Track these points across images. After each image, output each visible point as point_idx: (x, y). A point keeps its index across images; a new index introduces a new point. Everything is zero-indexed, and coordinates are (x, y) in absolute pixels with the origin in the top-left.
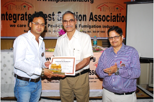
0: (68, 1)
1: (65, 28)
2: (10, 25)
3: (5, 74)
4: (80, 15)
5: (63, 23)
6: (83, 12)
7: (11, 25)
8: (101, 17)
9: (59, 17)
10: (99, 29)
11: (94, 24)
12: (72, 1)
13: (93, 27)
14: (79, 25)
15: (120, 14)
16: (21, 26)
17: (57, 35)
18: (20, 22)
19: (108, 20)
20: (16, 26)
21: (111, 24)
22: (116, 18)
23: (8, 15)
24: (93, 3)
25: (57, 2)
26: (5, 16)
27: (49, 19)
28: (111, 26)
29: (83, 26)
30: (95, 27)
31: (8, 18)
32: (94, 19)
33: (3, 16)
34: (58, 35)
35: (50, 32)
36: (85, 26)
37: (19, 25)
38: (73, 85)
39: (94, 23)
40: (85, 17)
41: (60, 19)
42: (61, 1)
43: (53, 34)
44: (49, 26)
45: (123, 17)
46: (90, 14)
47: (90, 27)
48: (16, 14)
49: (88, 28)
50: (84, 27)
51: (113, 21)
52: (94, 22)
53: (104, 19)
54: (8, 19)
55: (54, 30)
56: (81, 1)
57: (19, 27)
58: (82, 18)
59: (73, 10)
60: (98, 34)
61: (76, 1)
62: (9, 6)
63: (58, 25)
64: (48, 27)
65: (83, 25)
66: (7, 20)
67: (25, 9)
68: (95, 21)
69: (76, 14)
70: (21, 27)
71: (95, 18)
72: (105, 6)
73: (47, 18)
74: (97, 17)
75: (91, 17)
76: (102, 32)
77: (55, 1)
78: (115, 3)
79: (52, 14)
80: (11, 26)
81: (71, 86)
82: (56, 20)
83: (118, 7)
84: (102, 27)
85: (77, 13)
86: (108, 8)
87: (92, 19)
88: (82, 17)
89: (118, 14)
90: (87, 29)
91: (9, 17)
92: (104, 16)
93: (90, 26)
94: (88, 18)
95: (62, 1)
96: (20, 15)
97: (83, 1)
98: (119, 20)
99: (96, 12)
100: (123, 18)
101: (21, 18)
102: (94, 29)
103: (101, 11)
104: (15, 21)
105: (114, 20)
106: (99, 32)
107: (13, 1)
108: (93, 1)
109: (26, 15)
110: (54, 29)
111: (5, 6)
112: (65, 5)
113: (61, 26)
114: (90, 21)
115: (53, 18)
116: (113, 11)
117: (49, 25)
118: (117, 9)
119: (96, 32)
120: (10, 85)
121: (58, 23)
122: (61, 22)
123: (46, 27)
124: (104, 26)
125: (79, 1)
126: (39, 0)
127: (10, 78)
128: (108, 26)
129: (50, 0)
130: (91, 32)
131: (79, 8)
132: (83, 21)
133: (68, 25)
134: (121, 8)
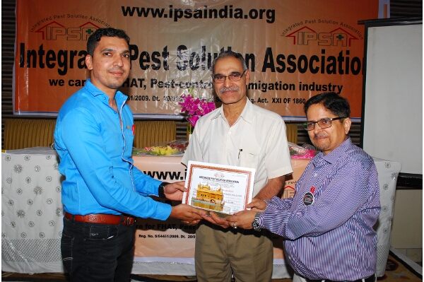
0: (206, 17)
2: (50, 80)
5: (213, 81)
6: (245, 47)
7: (54, 81)
8: (296, 61)
9: (181, 61)
10: (288, 94)
11: (275, 79)
12: (216, 17)
13: (273, 86)
15: (348, 52)
16: (79, 83)
17: (175, 109)
18: (75, 73)
19: (314, 68)
20: (66, 83)
21: (322, 79)
22: (337, 63)
23: (46, 53)
24: (273, 21)
25: (176, 20)
26: (38, 56)
27: (153, 65)
28: (323, 87)
30: (278, 87)
31: (44, 61)
32: (276, 65)
33: (32, 57)
34: (176, 107)
35: (157, 102)
36: (251, 86)
37: (73, 81)
38: (229, 247)
39: (277, 77)
40: (250, 61)
41: (183, 66)
42: (186, 17)
43: (165, 107)
44: (154, 85)
45: (356, 59)
46: (264, 53)
47: (264, 87)
48: (66, 52)
49: (260, 91)
50: (250, 88)
51: (329, 72)
52: (275, 75)
53: (303, 67)
54: (46, 66)
55: (166, 95)
56: (241, 17)
57: (73, 85)
59: (219, 42)
60: (286, 106)
61: (228, 16)
62: (49, 29)
63: (176, 82)
64: (152, 86)
66: (42, 66)
68: (280, 71)
70: (80, 85)
71: (279, 62)
72: (305, 30)
73: (148, 61)
74: (285, 61)
75: (269, 61)
76: (297, 101)
77: (171, 16)
78: (334, 23)
79: (161, 51)
80: (51, 84)
81: (224, 247)
82: (172, 68)
83: (343, 32)
84: (297, 87)
85: (229, 48)
86: (315, 35)
87: (271, 66)
89: (341, 54)
90: (256, 94)
91: (48, 59)
92: (303, 57)
93: (264, 84)
94: (259, 63)
95: (188, 16)
96: (78, 53)
97: (246, 17)
98: (344, 68)
99: (282, 48)
100: (356, 64)
101: (80, 61)
102: (276, 94)
103: (295, 43)
104: (62, 69)
105: (331, 68)
106: (289, 100)
107: (59, 17)
108: (273, 17)
110: (166, 91)
111: (37, 29)
112: (197, 27)
113: (187, 84)
114: (264, 70)
115: (165, 63)
116: (329, 43)
117: (153, 82)
118: (340, 37)
119: (282, 101)
120: (51, 242)
121: (178, 76)
122: (185, 73)
123: (145, 86)
124: (302, 84)
125: (236, 17)
126: (128, 14)
127: (52, 223)
128: (313, 85)
129: (157, 15)
131: (234, 35)
133: (225, 87)
134: (349, 36)
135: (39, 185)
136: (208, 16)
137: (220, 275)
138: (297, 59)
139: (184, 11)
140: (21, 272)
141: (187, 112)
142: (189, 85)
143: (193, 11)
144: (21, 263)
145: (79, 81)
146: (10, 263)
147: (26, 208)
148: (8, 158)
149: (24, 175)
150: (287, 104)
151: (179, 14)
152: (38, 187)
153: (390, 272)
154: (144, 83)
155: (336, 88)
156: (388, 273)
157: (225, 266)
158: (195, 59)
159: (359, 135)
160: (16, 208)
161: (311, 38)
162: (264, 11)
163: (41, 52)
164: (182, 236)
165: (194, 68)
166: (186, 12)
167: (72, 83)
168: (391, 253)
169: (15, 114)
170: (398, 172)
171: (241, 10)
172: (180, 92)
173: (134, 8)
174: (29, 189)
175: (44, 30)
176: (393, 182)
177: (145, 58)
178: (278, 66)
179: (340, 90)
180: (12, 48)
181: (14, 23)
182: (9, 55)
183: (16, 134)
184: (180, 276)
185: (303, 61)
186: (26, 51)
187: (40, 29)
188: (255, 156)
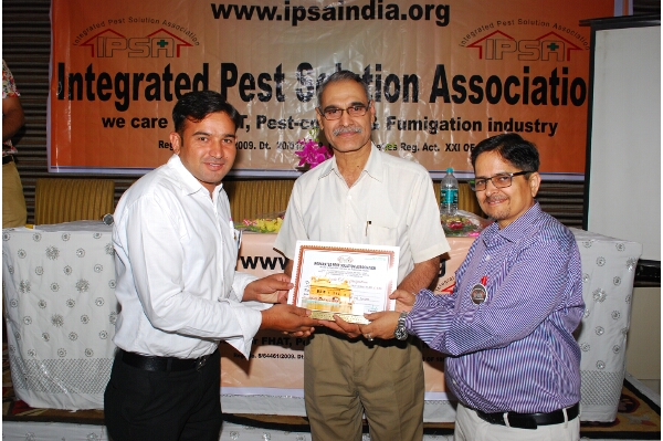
0: (341, 19)
1: (331, 138)
2: (103, 119)
3: (85, 320)
4: (392, 78)
5: (323, 116)
6: (403, 65)
7: (109, 119)
8: (483, 86)
9: (303, 87)
10: (471, 136)
11: (451, 113)
12: (357, 18)
13: (448, 125)
14: (388, 119)
15: (565, 71)
16: (148, 123)
17: (295, 162)
18: (142, 107)
19: (512, 95)
21: (523, 113)
22: (549, 87)
23: (97, 78)
24: (446, 24)
25: (295, 24)
26: (85, 83)
27: (260, 95)
28: (526, 125)
29: (405, 123)
30: (455, 126)
31: (94, 90)
32: (452, 92)
33: (76, 83)
35: (266, 150)
36: (411, 124)
37: (138, 120)
38: (356, 372)
39: (454, 111)
40: (411, 85)
41: (306, 94)
42: (311, 19)
43: (279, 158)
44: (262, 125)
45: (578, 81)
46: (433, 73)
47: (433, 127)
48: (128, 75)
49: (426, 133)
50: (410, 129)
51: (536, 102)
52: (450, 108)
53: (494, 94)
54: (97, 97)
55: (281, 140)
56: (396, 17)
57: (138, 126)
58: (402, 89)
59: (362, 56)
60: (466, 156)
61: (376, 16)
62: (101, 40)
64: (259, 127)
65: (402, 118)
66: (91, 97)
67: (163, 52)
68: (458, 101)
69: (373, 72)
70: (148, 126)
71: (457, 88)
72: (498, 36)
73: (252, 87)
74: (466, 85)
75: (440, 86)
77: (287, 18)
78: (543, 24)
79: (272, 73)
80: (106, 126)
81: (349, 372)
82: (290, 98)
83: (559, 39)
84: (485, 126)
85: (378, 67)
86: (513, 44)
87: (444, 93)
88: (401, 83)
89: (554, 72)
90: (421, 137)
91: (100, 87)
92: (494, 79)
93: (432, 122)
94: (425, 88)
95: (314, 17)
96: (145, 77)
97: (404, 17)
98: (559, 95)
99: (461, 64)
100: (578, 88)
101: (148, 89)
102: (452, 137)
103: (481, 57)
104: (122, 102)
105: (539, 96)
107: (115, 22)
108: (447, 17)
109: (168, 76)
110: (281, 135)
111: (83, 41)
112: (328, 34)
113: (312, 123)
114: (432, 100)
115: (279, 91)
116: (536, 56)
117: (260, 120)
118: (553, 47)
119: (462, 147)
120: (102, 363)
121: (299, 110)
122: (310, 105)
123: (248, 127)
124: (493, 121)
125: (388, 17)
126: (221, 16)
127: (104, 335)
128: (511, 123)
129: (266, 17)
130: (439, 147)
131: (385, 46)
132: (406, 100)
133: (342, 126)
134: (568, 46)
135: (85, 278)
136: (345, 16)
137: (345, 415)
138: (485, 81)
139: (307, 9)
140: (59, 407)
141: (308, 165)
143: (321, 9)
144: (59, 395)
145: (148, 120)
146: (42, 394)
147: (65, 311)
148: (37, 237)
149: (60, 263)
151: (299, 14)
152: (81, 281)
153: (625, 414)
154: (246, 122)
155: (547, 127)
156: (622, 416)
157: (352, 401)
159: (582, 200)
160: (50, 311)
161: (506, 50)
162: (433, 7)
163: (90, 76)
164: (300, 356)
166: (310, 11)
167: (136, 123)
169: (51, 171)
170: (637, 258)
171: (396, 7)
172: (302, 134)
173: (230, 7)
174: (68, 284)
175: (94, 42)
176: (628, 274)
177: (247, 83)
178: (455, 93)
179: (553, 130)
180: (45, 71)
181: (49, 33)
182: (42, 81)
183: (53, 201)
184: (297, 417)
185: (494, 86)
186: (67, 75)
187: (88, 41)
188: (391, 230)
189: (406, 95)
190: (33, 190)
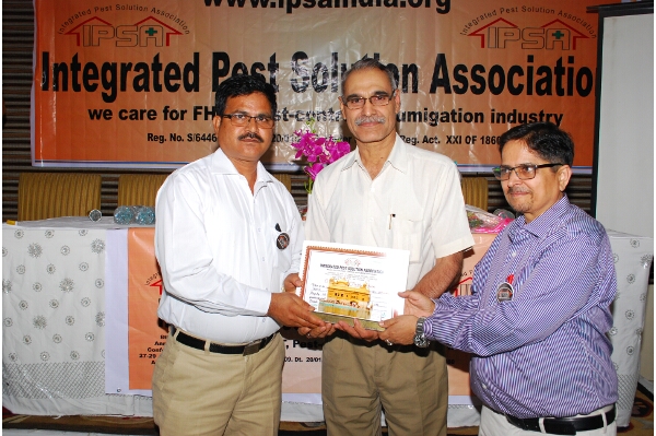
0: (337, 5)
2: (90, 111)
3: (70, 321)
5: (345, 105)
6: (402, 54)
7: (95, 111)
8: (485, 76)
9: (298, 77)
10: (472, 128)
11: (452, 104)
12: (354, 5)
13: (449, 117)
15: (571, 60)
16: (137, 115)
17: (289, 155)
18: (130, 99)
19: (516, 85)
21: (528, 104)
22: (554, 77)
23: (83, 68)
24: (447, 11)
25: (289, 11)
26: (70, 73)
28: (530, 116)
29: (404, 114)
30: (457, 117)
31: (80, 80)
32: (453, 82)
33: (61, 74)
34: (291, 152)
36: (411, 116)
37: (126, 112)
38: (378, 371)
39: (455, 102)
40: (410, 75)
41: (301, 85)
42: (306, 6)
43: (273, 152)
45: (585, 71)
46: (433, 61)
47: (434, 119)
48: (115, 65)
49: (426, 125)
50: (409, 120)
51: (540, 92)
52: (451, 99)
53: (496, 84)
54: (83, 88)
56: (395, 4)
57: (126, 118)
58: (401, 79)
59: (359, 45)
60: (467, 150)
61: (374, 3)
62: (87, 29)
63: (290, 112)
66: (77, 88)
67: (152, 41)
68: (459, 91)
70: (137, 118)
71: (458, 78)
72: (500, 24)
74: (468, 75)
75: (441, 76)
76: (487, 140)
77: (281, 6)
78: (548, 11)
79: (266, 62)
80: (92, 118)
82: (285, 89)
83: (564, 27)
84: (488, 117)
85: (377, 56)
87: (444, 83)
88: (400, 73)
89: (560, 62)
90: (421, 129)
91: (86, 77)
92: (497, 69)
93: (432, 113)
94: (425, 78)
95: (310, 4)
96: (133, 68)
97: (403, 4)
98: (564, 85)
99: (463, 53)
100: (584, 78)
101: (136, 80)
102: (453, 129)
103: (483, 46)
104: (109, 93)
105: (543, 87)
106: (474, 139)
107: (102, 9)
108: (447, 4)
109: (157, 66)
111: (68, 29)
112: (324, 22)
113: (308, 115)
114: (433, 90)
115: (273, 81)
116: (540, 45)
118: (558, 35)
119: (463, 140)
120: (89, 366)
121: (294, 101)
122: (305, 97)
124: (496, 113)
125: (387, 5)
126: (212, 3)
127: (91, 337)
128: (514, 114)
129: (259, 4)
130: (439, 139)
131: (384, 34)
132: (406, 91)
133: (364, 116)
134: (573, 34)
135: (70, 277)
136: (341, 3)
137: (364, 417)
138: (487, 71)
140: (42, 414)
141: (305, 158)
142: (311, 116)
144: (43, 401)
145: (136, 111)
146: (24, 400)
147: (48, 313)
148: (19, 233)
149: (44, 261)
150: (471, 145)
151: (294, 0)
152: (66, 280)
153: (639, 419)
155: (552, 119)
156: (636, 421)
157: (372, 403)
158: (320, 73)
159: (589, 195)
160: (32, 313)
161: (509, 38)
163: (76, 66)
164: (298, 359)
165: (319, 89)
167: (124, 115)
168: (640, 388)
169: (35, 165)
172: (298, 126)
174: (51, 283)
176: (643, 271)
177: (240, 72)
178: (456, 83)
179: (558, 121)
180: (29, 60)
181: (33, 21)
182: (25, 71)
183: (37, 198)
184: (294, 423)
185: (497, 76)
186: (52, 64)
187: (73, 30)
188: (415, 223)
189: (405, 85)
190: (16, 185)
